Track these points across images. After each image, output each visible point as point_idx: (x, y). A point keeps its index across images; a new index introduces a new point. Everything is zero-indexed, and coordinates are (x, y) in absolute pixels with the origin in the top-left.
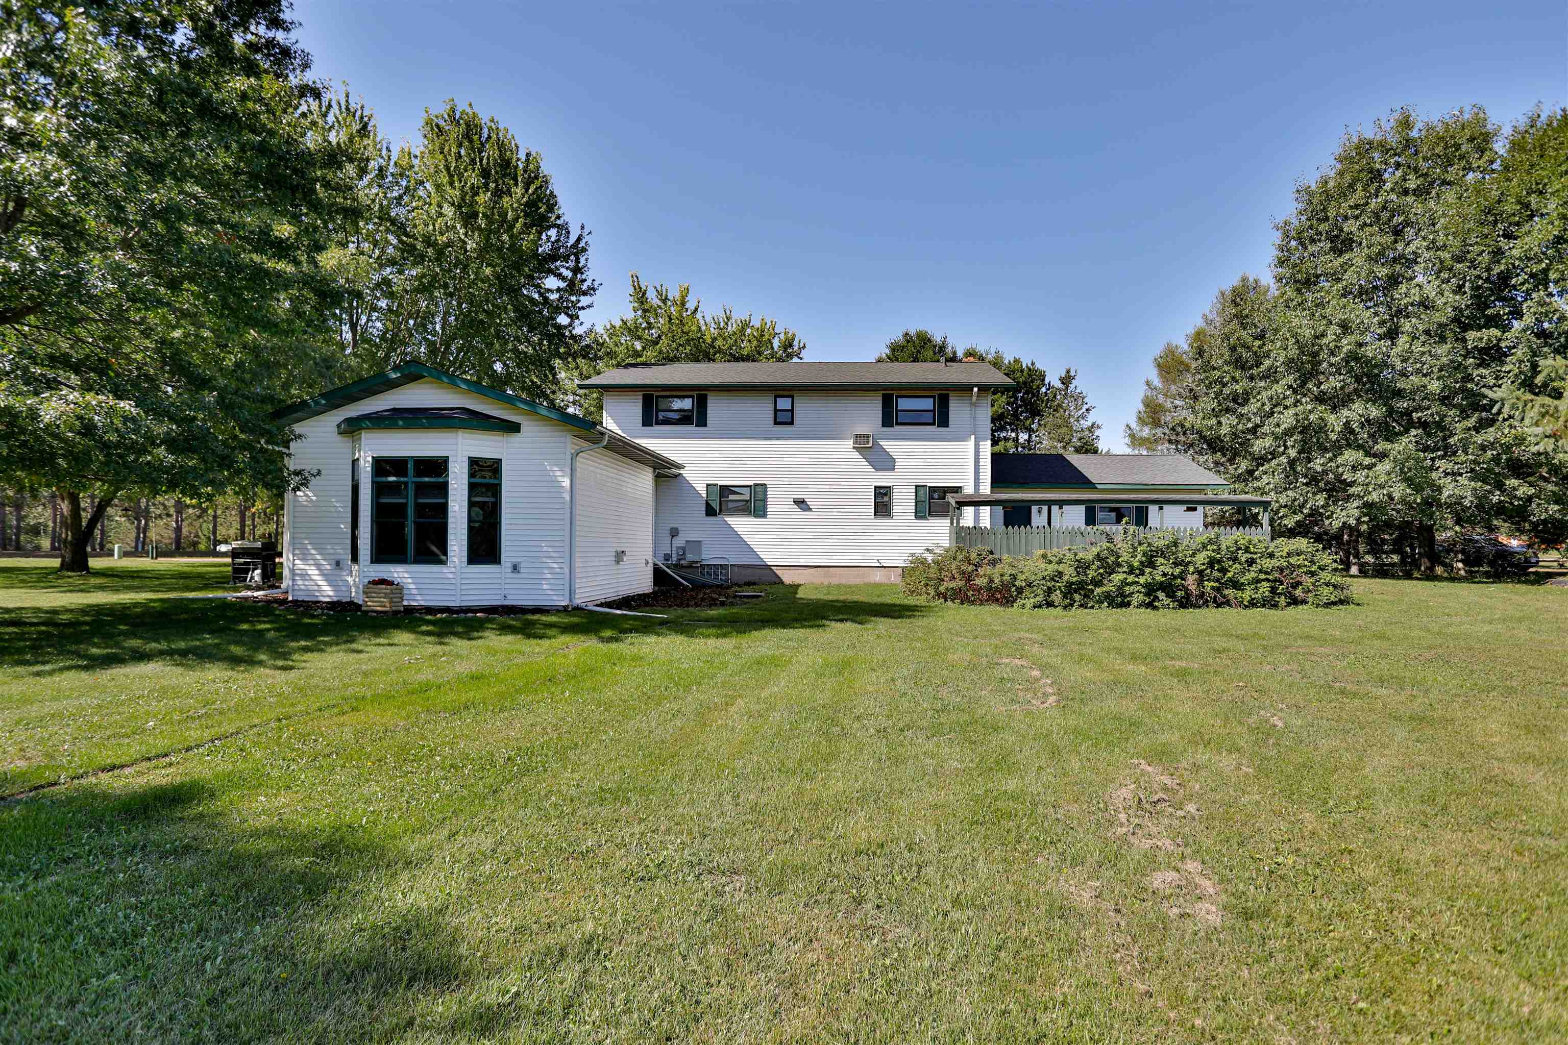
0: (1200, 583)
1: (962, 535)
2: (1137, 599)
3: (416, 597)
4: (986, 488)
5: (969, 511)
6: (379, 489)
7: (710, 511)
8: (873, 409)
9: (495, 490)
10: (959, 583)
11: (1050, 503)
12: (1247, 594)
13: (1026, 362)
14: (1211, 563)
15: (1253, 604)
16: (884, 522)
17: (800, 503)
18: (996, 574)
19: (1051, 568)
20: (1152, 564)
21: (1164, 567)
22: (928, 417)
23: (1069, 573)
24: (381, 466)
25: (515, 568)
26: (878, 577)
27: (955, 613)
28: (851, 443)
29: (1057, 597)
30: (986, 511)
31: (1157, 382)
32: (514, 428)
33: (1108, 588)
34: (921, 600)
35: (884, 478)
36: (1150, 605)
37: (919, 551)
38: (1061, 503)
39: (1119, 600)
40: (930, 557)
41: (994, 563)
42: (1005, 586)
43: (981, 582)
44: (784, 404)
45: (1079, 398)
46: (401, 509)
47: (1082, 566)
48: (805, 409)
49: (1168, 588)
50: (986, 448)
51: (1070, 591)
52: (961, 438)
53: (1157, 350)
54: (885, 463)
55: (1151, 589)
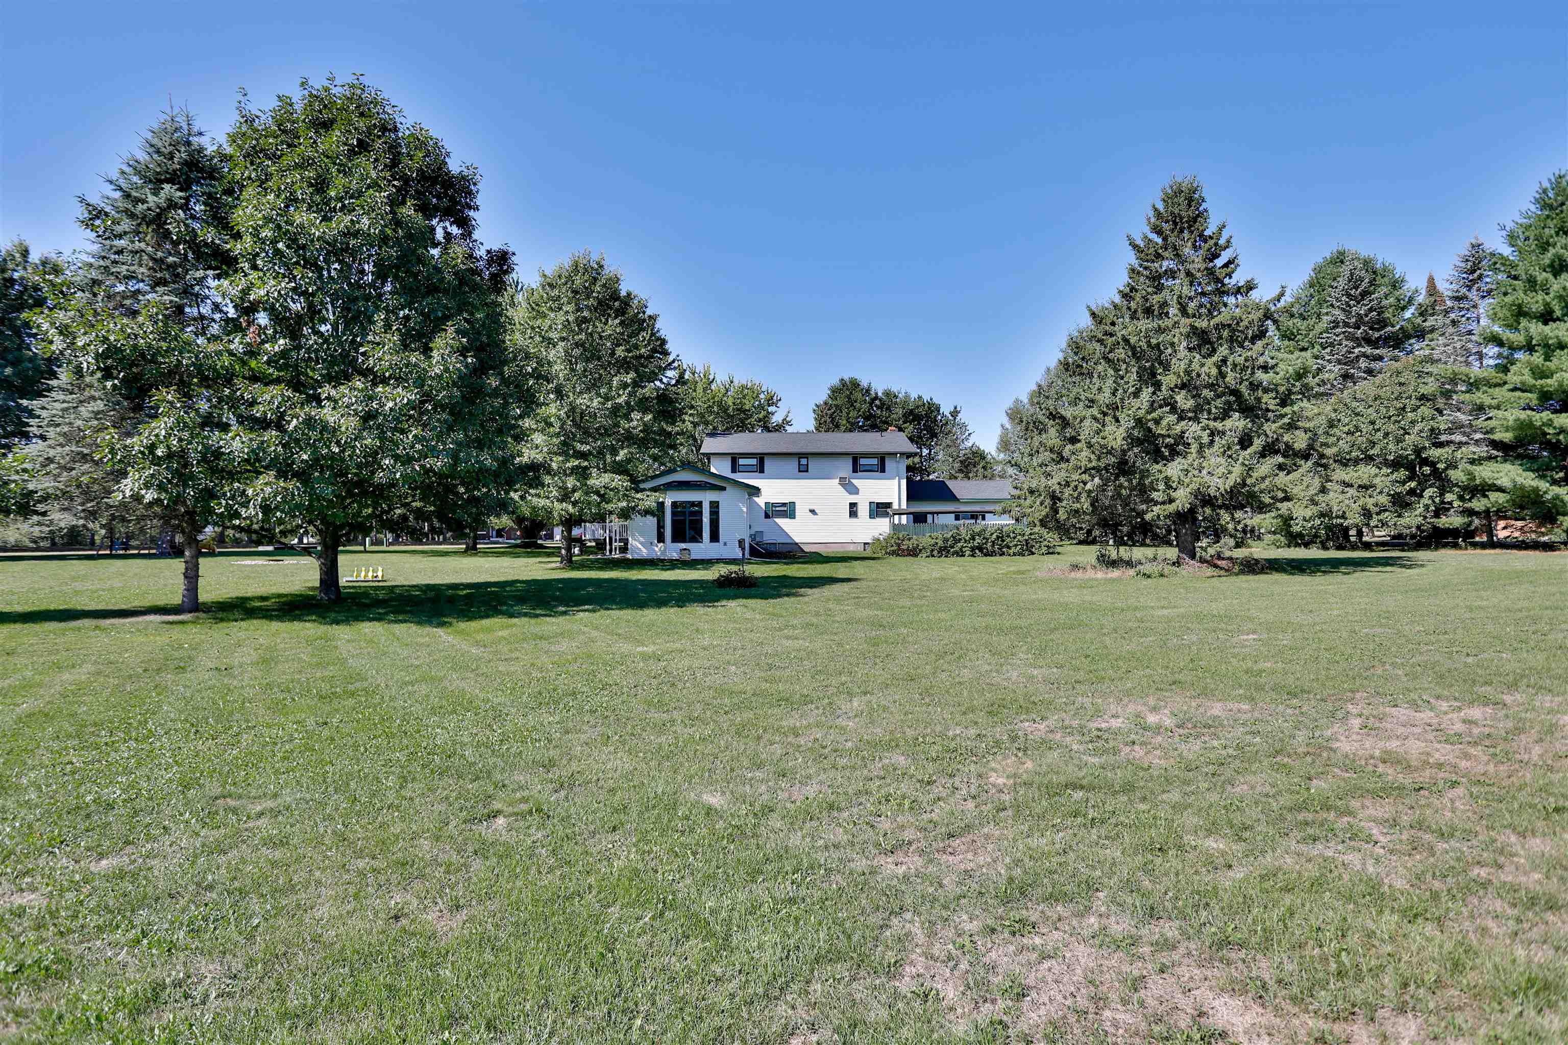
0: (993, 546)
1: (895, 528)
2: (968, 553)
3: (694, 556)
4: (904, 505)
5: (896, 517)
6: (674, 514)
7: (767, 516)
8: (848, 464)
9: (717, 513)
10: (895, 548)
11: (933, 513)
12: (1011, 551)
13: (926, 398)
14: (998, 537)
15: (1014, 554)
16: (854, 520)
17: (813, 512)
18: (910, 544)
19: (933, 541)
20: (974, 539)
21: (978, 540)
22: (875, 468)
23: (940, 543)
24: (674, 504)
25: (725, 544)
26: (851, 548)
27: (894, 559)
28: (837, 481)
29: (935, 553)
30: (904, 518)
31: (1008, 426)
32: (724, 489)
33: (956, 549)
34: (880, 555)
35: (853, 499)
36: (973, 556)
37: (876, 535)
38: (938, 513)
39: (960, 554)
40: (881, 538)
41: (909, 539)
42: (915, 549)
43: (905, 547)
44: (804, 461)
45: (963, 426)
46: (684, 521)
47: (946, 540)
48: (813, 464)
49: (980, 549)
50: (904, 482)
51: (941, 550)
52: (892, 478)
53: (1008, 403)
54: (855, 491)
55: (973, 549)
